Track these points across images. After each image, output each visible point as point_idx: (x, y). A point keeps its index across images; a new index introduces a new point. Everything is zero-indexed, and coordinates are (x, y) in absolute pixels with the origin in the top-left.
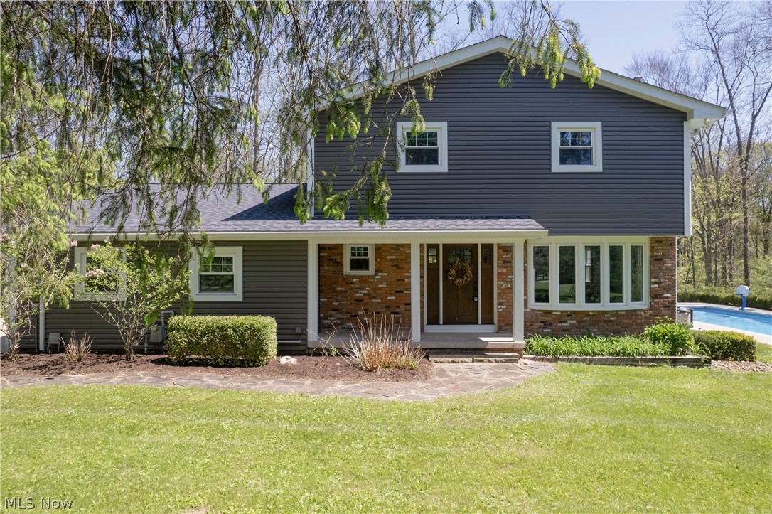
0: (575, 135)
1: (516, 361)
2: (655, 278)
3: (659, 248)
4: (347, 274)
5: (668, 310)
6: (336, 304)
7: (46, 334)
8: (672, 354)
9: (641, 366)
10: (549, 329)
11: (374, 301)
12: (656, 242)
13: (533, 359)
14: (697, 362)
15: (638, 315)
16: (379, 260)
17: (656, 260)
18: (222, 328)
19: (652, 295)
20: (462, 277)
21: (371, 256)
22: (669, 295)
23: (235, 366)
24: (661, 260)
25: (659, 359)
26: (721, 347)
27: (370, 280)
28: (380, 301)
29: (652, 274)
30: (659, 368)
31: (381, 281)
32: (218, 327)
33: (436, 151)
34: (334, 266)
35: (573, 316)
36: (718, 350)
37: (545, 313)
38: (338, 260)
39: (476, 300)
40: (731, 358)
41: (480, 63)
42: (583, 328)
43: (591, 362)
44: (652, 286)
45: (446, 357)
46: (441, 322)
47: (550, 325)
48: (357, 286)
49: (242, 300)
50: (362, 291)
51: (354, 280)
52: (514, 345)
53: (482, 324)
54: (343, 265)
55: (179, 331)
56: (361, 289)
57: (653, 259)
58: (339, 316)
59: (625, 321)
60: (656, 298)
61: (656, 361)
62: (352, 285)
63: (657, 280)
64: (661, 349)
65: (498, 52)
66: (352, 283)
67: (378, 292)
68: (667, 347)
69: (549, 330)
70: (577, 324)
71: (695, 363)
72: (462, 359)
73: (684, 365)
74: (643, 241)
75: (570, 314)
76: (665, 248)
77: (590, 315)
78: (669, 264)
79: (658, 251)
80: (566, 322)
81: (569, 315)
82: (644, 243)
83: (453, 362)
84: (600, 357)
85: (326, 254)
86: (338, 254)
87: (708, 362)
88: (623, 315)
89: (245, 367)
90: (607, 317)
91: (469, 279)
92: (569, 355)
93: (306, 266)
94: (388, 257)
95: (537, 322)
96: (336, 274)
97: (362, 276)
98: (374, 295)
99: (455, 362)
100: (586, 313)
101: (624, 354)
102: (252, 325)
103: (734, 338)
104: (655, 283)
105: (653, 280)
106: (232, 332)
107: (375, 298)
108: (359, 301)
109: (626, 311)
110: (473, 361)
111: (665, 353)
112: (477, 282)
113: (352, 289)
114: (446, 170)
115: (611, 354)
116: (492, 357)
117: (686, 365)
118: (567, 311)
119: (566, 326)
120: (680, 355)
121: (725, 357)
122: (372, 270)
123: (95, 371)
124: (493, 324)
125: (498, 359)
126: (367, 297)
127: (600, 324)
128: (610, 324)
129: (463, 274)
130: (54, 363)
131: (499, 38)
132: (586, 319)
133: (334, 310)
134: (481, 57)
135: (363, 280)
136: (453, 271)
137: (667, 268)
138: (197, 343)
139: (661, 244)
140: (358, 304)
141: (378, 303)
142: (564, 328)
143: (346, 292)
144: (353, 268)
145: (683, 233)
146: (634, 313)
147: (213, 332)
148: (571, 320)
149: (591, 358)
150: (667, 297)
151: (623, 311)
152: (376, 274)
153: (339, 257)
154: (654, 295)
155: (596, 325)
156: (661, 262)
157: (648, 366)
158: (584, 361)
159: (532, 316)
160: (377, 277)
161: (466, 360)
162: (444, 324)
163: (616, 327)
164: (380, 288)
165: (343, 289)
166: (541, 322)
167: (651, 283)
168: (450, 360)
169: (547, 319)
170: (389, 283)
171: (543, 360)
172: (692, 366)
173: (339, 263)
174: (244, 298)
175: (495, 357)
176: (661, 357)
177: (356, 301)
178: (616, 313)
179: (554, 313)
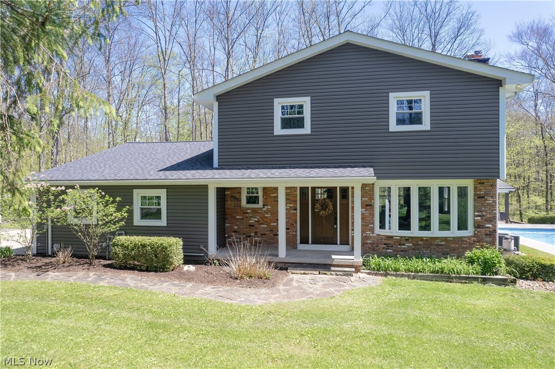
0: (410, 102)
1: (352, 275)
2: (478, 212)
3: (481, 188)
4: (244, 206)
5: (491, 237)
6: (236, 227)
7: (52, 244)
8: (483, 274)
9: (456, 282)
10: (391, 249)
11: (262, 226)
12: (479, 183)
13: (369, 274)
14: (504, 282)
15: (464, 241)
16: (265, 197)
17: (479, 197)
18: (144, 246)
19: (476, 225)
20: (325, 210)
21: (260, 194)
22: (490, 226)
23: (152, 271)
24: (483, 197)
25: (470, 277)
26: (531, 269)
27: (260, 211)
28: (266, 226)
29: (476, 209)
30: (470, 285)
31: (267, 212)
32: (141, 245)
33: (303, 119)
34: (234, 201)
35: (410, 240)
36: (528, 272)
37: (388, 238)
38: (237, 197)
39: (335, 226)
40: (539, 279)
41: (333, 52)
42: (418, 249)
43: (414, 277)
44: (475, 218)
45: (300, 270)
46: (310, 242)
47: (392, 246)
48: (250, 215)
49: (166, 225)
50: (254, 219)
51: (248, 211)
52: (353, 262)
53: (340, 244)
54: (241, 200)
55: (118, 247)
56: (253, 217)
57: (476, 197)
58: (238, 236)
59: (453, 245)
60: (479, 228)
61: (468, 279)
62: (247, 215)
63: (480, 214)
64: (473, 270)
65: (348, 43)
66: (247, 213)
67: (264, 220)
68: (479, 269)
69: (391, 251)
70: (413, 247)
71: (503, 282)
72: (311, 272)
73: (493, 283)
74: (469, 183)
75: (408, 239)
76: (487, 188)
77: (424, 240)
78: (490, 201)
79: (480, 190)
80: (404, 245)
81: (406, 240)
82: (470, 184)
83: (304, 274)
84: (422, 274)
85: (229, 193)
86: (238, 193)
87: (514, 282)
88: (451, 240)
89: (158, 272)
90: (437, 242)
91: (330, 212)
92: (398, 271)
93: (207, 203)
94: (272, 195)
95: (382, 244)
96: (236, 206)
97: (254, 208)
98: (262, 222)
99: (306, 274)
100: (421, 239)
101: (442, 272)
102: (161, 244)
103: (543, 262)
104: (478, 216)
105: (476, 214)
106: (149, 248)
107: (263, 224)
108: (251, 226)
109: (454, 238)
110: (319, 273)
111: (477, 273)
112: (336, 214)
113: (247, 217)
114: (309, 132)
115: (431, 273)
116: (334, 271)
117: (494, 283)
118: (405, 237)
119: (404, 248)
120: (490, 275)
121: (535, 278)
122: (260, 205)
123: (66, 271)
124: (349, 244)
125: (338, 273)
126: (257, 223)
127: (432, 247)
128: (440, 247)
129: (327, 207)
130: (46, 265)
131: (347, 33)
132: (420, 243)
133: (235, 232)
134: (336, 48)
135: (255, 211)
136: (318, 205)
137: (489, 204)
138: (129, 255)
139: (484, 185)
140: (251, 228)
141: (265, 227)
142: (403, 249)
143: (243, 219)
144: (248, 202)
145: (499, 177)
146: (460, 239)
147: (138, 248)
148: (409, 243)
149: (415, 275)
150: (488, 227)
151: (451, 237)
152: (264, 207)
153: (238, 195)
154: (478, 226)
155: (429, 248)
156: (483, 199)
157: (462, 283)
158: (409, 277)
159: (377, 240)
160: (264, 209)
161: (314, 272)
162: (312, 243)
163: (445, 250)
164: (266, 217)
165: (241, 217)
166: (385, 244)
167: (475, 216)
168: (303, 272)
169: (389, 242)
170: (272, 213)
171: (376, 274)
172: (500, 285)
173: (238, 199)
174: (167, 224)
175: (336, 271)
176: (473, 275)
177: (249, 226)
178: (445, 239)
179: (395, 238)
